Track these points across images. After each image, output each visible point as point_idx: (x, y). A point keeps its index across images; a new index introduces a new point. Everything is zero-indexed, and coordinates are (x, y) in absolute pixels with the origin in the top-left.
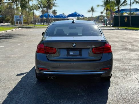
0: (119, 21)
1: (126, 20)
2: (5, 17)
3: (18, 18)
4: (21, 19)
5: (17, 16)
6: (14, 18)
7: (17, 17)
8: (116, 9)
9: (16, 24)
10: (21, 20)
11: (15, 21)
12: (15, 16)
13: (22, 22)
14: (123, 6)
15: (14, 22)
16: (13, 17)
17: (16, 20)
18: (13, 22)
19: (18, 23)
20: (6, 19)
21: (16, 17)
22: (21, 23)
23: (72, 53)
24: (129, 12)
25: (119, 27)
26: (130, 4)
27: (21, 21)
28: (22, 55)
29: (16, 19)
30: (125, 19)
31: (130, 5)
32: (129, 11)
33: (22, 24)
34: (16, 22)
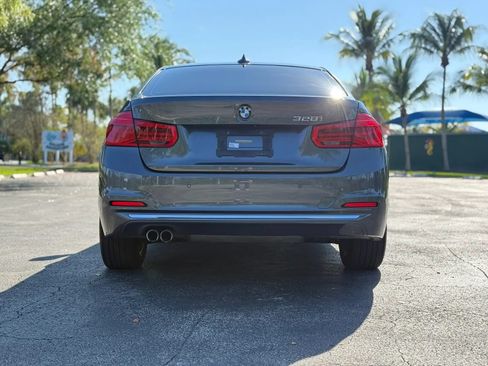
0: (407, 150)
1: (429, 147)
2: (13, 142)
3: (58, 142)
4: (66, 144)
5: (53, 133)
6: (41, 139)
7: (54, 137)
8: (393, 113)
9: (48, 160)
10: (67, 147)
11: (46, 151)
12: (45, 134)
13: (68, 154)
14: (417, 100)
15: (42, 153)
16: (37, 136)
17: (47, 147)
18: (37, 153)
19: (55, 159)
20: (15, 146)
21: (51, 137)
22: (65, 158)
23: (236, 146)
24: (438, 122)
25: (407, 170)
26: (441, 94)
27: (66, 150)
28: (57, 221)
29: (48, 143)
30: (426, 147)
31: (443, 98)
32: (440, 118)
33: (68, 160)
34: (49, 153)
